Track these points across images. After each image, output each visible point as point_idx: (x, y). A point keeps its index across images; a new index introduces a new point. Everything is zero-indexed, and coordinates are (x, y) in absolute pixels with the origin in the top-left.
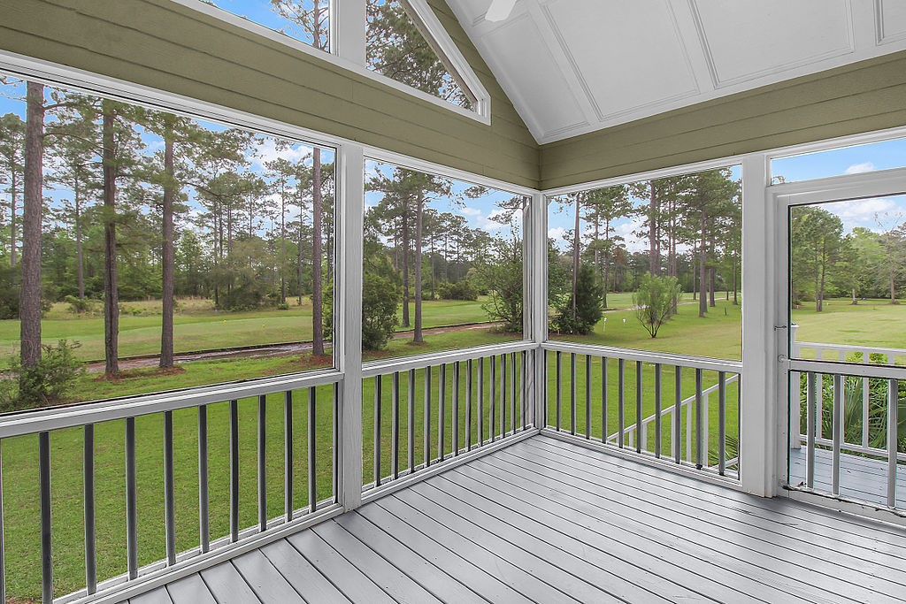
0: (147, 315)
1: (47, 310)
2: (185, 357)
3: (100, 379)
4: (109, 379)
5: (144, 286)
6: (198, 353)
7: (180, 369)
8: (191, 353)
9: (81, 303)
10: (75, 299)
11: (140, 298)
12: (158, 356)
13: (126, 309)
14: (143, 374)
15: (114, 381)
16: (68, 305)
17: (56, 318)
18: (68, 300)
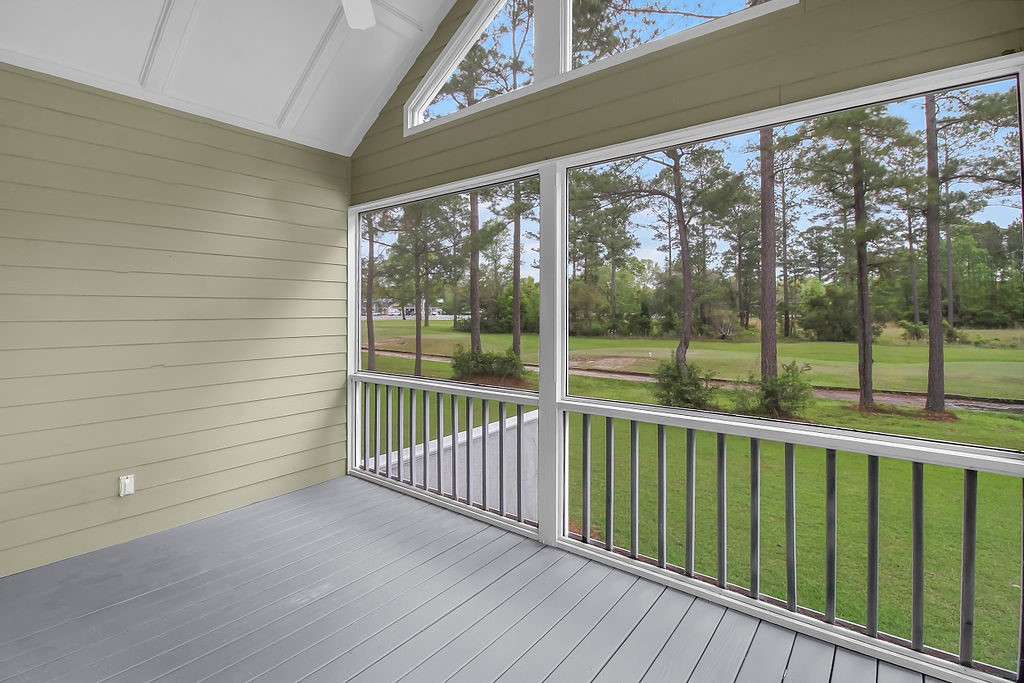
0: (993, 347)
1: (878, 334)
2: (985, 405)
3: (853, 408)
4: (861, 409)
5: (1010, 310)
6: (1008, 402)
7: (952, 417)
8: (996, 401)
9: (916, 329)
10: (909, 324)
11: (1004, 326)
12: (922, 395)
13: (969, 339)
14: (899, 413)
15: (865, 414)
16: (902, 331)
17: (886, 343)
18: (902, 325)
